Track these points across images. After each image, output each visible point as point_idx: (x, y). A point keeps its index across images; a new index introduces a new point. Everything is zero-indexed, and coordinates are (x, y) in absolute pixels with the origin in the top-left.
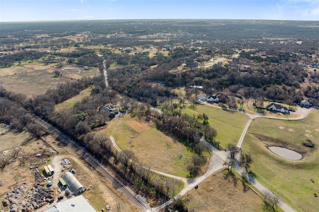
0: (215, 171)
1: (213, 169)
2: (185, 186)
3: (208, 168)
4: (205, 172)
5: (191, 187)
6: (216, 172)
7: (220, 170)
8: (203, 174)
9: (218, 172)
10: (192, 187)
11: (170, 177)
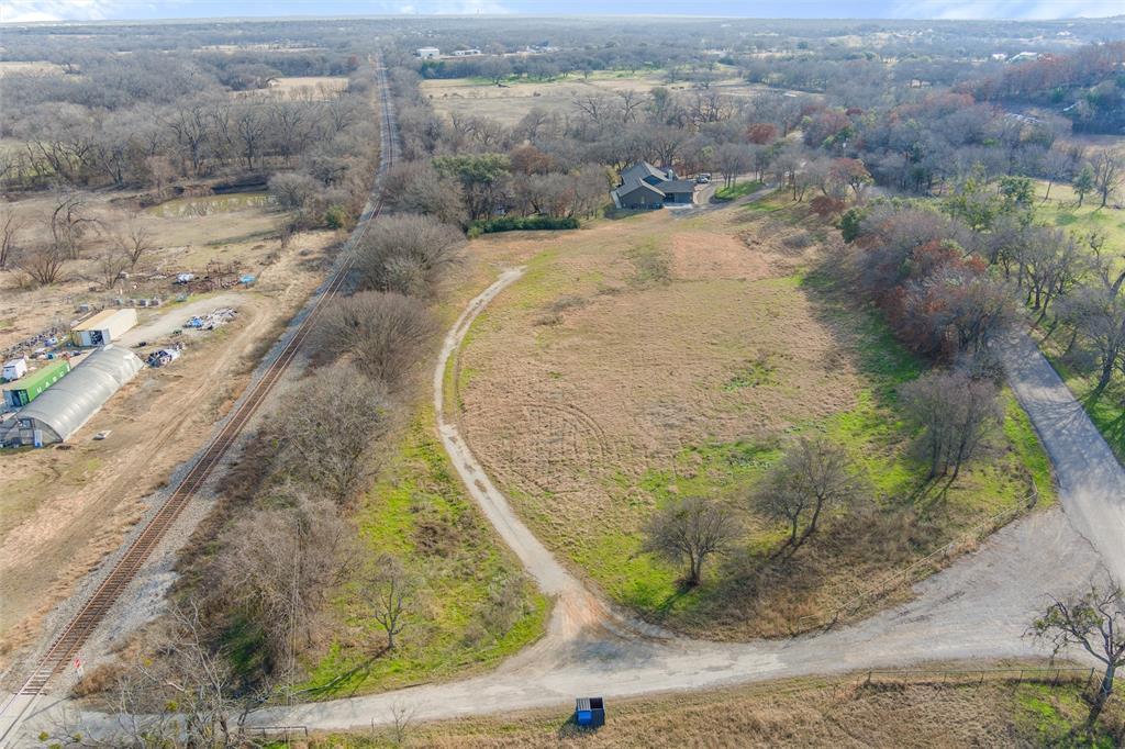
0: (942, 650)
1: (936, 631)
2: (501, 668)
3: (891, 604)
4: (832, 626)
5: (549, 694)
6: (936, 665)
7: (1007, 663)
8: (799, 628)
9: (954, 679)
10: (552, 701)
11: (514, 544)
